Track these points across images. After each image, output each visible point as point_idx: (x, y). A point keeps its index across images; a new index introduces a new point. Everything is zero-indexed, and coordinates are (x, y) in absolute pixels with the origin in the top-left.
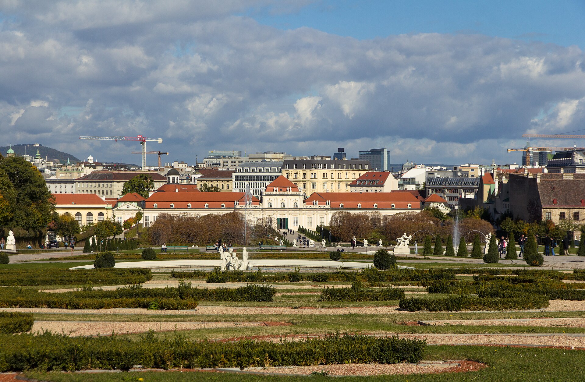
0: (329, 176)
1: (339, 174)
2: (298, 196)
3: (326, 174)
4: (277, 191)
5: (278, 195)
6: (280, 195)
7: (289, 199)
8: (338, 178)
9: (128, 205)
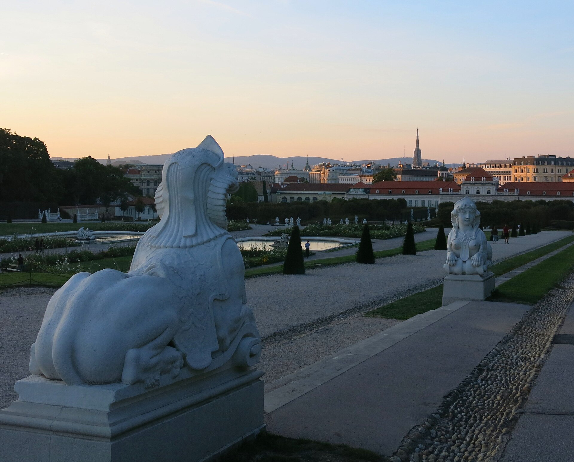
0: (549, 171)
1: (559, 170)
2: (491, 185)
3: (547, 169)
4: (474, 180)
5: (474, 184)
6: (476, 184)
7: (484, 187)
8: (558, 173)
9: (356, 191)
